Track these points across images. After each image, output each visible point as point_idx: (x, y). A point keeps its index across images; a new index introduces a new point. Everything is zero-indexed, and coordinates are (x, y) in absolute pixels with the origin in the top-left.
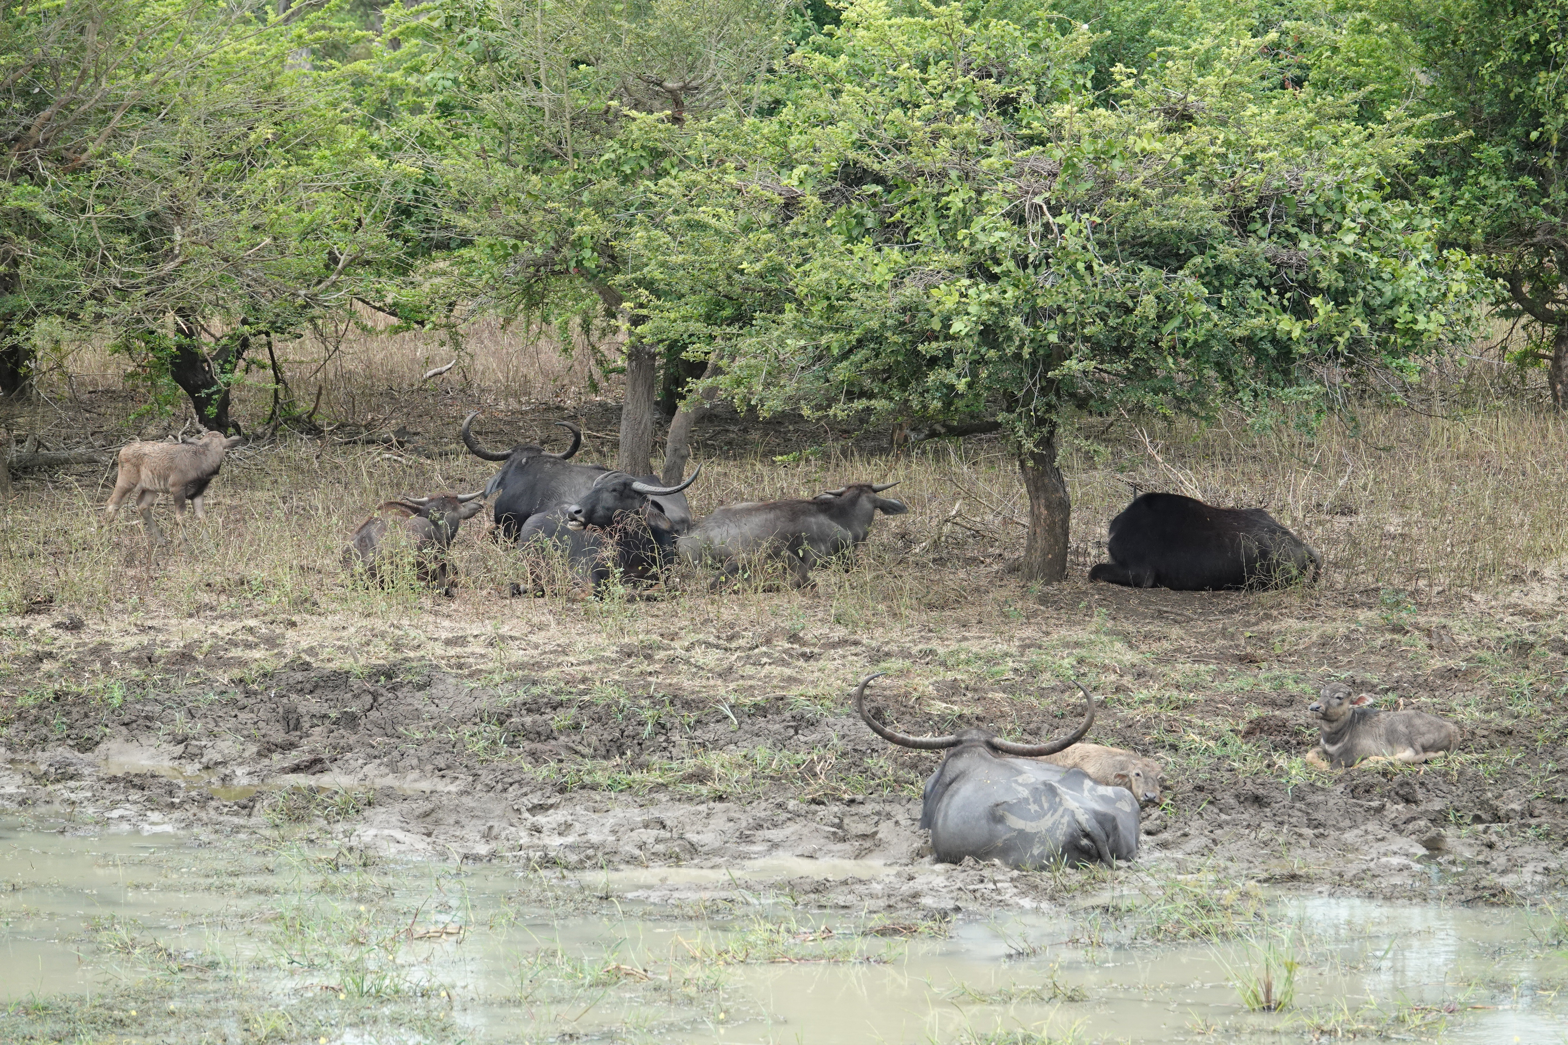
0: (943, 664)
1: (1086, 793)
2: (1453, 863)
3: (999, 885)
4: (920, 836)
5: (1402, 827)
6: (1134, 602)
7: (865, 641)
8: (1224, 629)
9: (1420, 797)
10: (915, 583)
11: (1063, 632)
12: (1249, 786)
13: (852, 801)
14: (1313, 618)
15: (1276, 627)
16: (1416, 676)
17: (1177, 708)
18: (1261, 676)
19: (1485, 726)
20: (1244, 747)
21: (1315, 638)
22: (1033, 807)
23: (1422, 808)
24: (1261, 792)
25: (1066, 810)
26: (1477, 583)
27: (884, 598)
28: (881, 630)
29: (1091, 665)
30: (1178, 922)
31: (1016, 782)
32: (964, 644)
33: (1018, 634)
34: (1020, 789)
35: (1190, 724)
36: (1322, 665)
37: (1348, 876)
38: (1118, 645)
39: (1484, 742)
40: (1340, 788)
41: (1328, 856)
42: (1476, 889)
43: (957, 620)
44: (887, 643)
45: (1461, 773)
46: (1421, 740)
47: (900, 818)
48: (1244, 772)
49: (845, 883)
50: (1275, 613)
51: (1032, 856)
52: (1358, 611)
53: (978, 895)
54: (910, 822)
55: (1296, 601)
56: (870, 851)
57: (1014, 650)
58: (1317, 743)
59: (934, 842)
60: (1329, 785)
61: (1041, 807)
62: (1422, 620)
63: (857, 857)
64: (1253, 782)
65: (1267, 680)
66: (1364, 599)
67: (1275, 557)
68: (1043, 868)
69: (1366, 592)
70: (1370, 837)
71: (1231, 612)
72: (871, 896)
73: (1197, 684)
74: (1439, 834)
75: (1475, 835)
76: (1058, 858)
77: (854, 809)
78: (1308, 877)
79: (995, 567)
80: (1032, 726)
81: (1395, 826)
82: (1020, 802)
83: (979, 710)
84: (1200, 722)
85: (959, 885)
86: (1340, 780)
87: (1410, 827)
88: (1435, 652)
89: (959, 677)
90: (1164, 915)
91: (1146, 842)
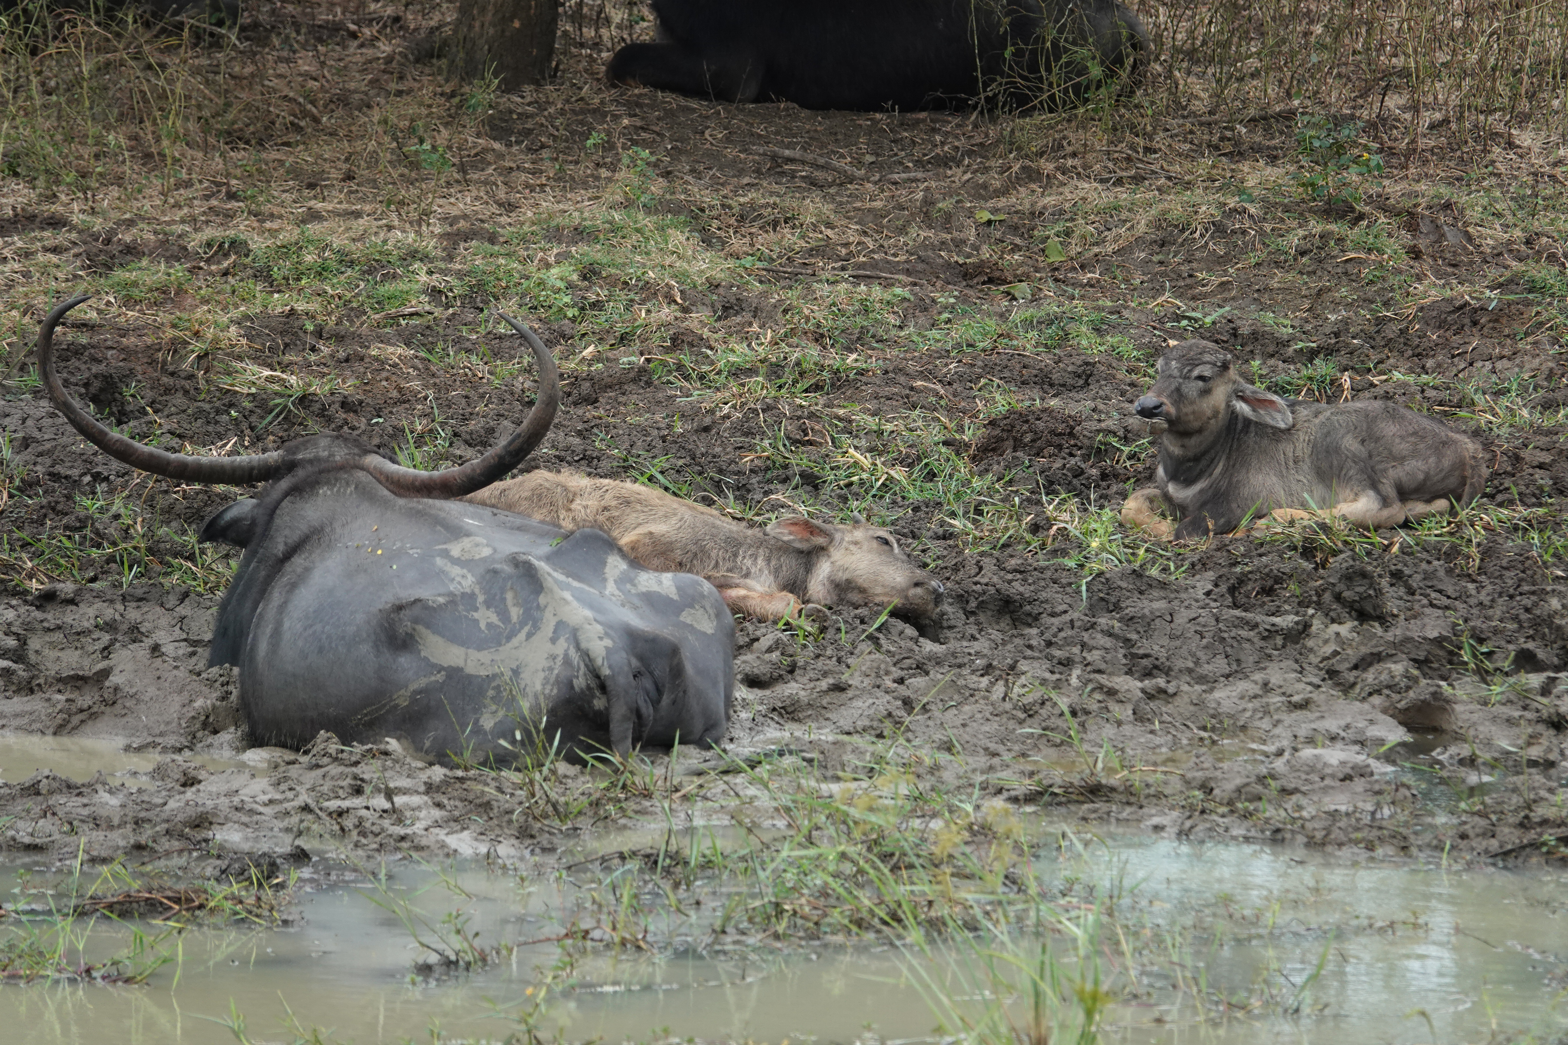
0: (263, 275)
1: (611, 587)
2: (1471, 762)
3: (399, 800)
4: (211, 683)
5: (1351, 676)
6: (714, 134)
7: (77, 218)
8: (929, 202)
9: (1392, 606)
10: (196, 82)
11: (547, 204)
12: (990, 574)
13: (47, 598)
14: (1138, 179)
15: (1050, 200)
16: (1380, 322)
17: (817, 387)
18: (1016, 316)
19: (1543, 440)
20: (976, 483)
21: (1142, 228)
22: (485, 617)
23: (1396, 632)
24: (1018, 588)
25: (560, 625)
26: (1524, 106)
27: (121, 118)
28: (115, 191)
29: (612, 282)
30: (824, 893)
31: (446, 554)
32: (313, 229)
33: (441, 207)
34: (456, 571)
35: (848, 427)
36: (1161, 290)
37: (1225, 789)
38: (678, 238)
39: (1543, 479)
40: (1204, 582)
41: (1175, 744)
42: (1524, 825)
43: (295, 172)
44: (130, 223)
45: (1487, 553)
46: (1395, 473)
47: (161, 637)
48: (978, 541)
49: (33, 790)
50: (1048, 167)
51: (478, 730)
52: (1245, 167)
53: (349, 822)
54: (187, 649)
55: (1097, 138)
56: (91, 715)
57: (430, 245)
58: (1149, 476)
59: (242, 697)
60: (1177, 576)
61: (504, 615)
62: (1394, 189)
63: (58, 731)
64: (1000, 565)
65: (1028, 324)
66: (1258, 138)
67: (1050, 34)
68: (503, 761)
69: (1262, 121)
70: (1275, 699)
71: (944, 162)
72: (96, 822)
73: (863, 330)
74: (1437, 695)
75: (1523, 698)
76: (539, 739)
77: (52, 616)
78: (1129, 790)
79: (385, 48)
80: (473, 425)
81: (1332, 673)
82: (453, 600)
83: (348, 386)
84: (872, 422)
85: (304, 798)
86: (1201, 565)
87: (1370, 676)
88: (1426, 265)
89: (301, 307)
90: (790, 877)
91: (745, 704)
